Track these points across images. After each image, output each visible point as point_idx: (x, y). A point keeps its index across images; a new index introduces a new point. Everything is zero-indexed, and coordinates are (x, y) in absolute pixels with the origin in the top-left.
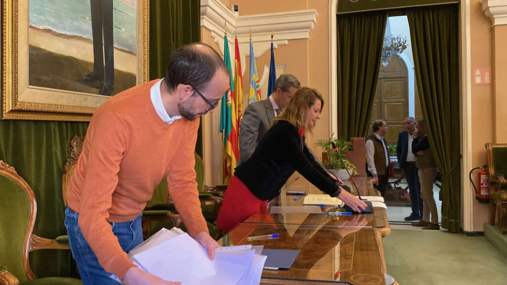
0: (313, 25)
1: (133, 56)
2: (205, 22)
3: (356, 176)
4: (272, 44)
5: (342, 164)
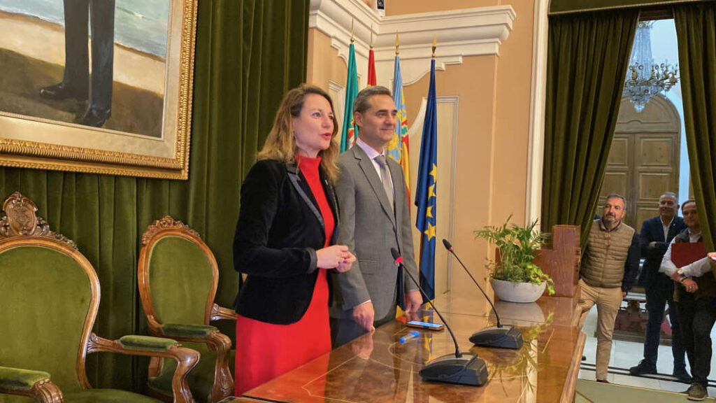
0: (507, 32)
1: (157, 61)
2: (317, 21)
3: (553, 296)
4: (433, 62)
5: (525, 273)
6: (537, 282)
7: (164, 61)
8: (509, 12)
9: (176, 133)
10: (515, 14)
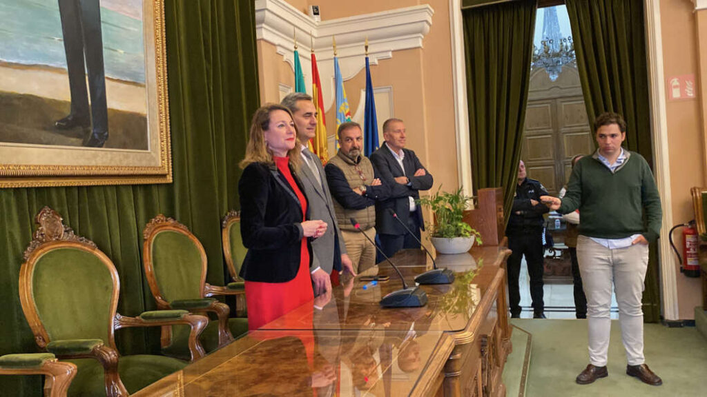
0: (427, 27)
1: (139, 88)
2: (263, 33)
4: (367, 59)
5: (457, 230)
6: (467, 236)
7: (144, 86)
8: (428, 10)
9: (159, 145)
10: (433, 11)
